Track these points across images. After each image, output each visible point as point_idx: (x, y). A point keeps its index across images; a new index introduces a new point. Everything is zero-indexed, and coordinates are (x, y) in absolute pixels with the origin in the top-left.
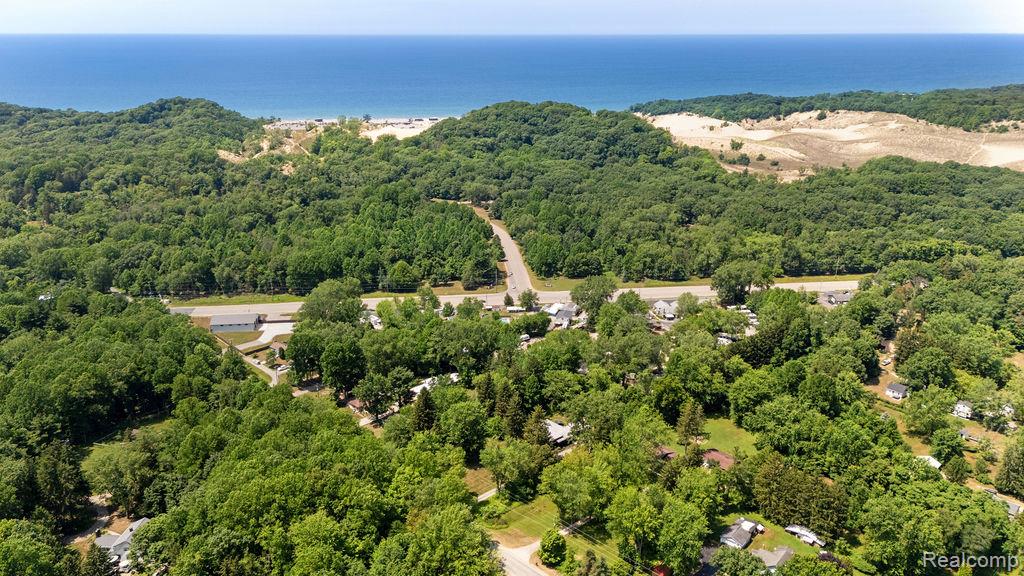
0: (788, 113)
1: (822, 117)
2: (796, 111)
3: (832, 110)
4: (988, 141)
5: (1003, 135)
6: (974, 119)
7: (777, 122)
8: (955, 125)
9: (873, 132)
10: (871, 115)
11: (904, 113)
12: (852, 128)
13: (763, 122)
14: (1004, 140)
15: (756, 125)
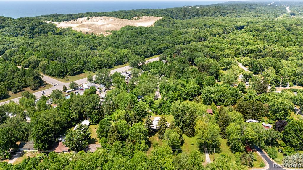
0: (77, 18)
1: (88, 19)
2: (79, 17)
3: (91, 17)
4: (136, 22)
5: (139, 20)
6: (129, 17)
7: (74, 21)
8: (126, 18)
9: (106, 22)
10: (103, 17)
11: (111, 16)
12: (100, 21)
13: (69, 22)
14: (139, 21)
15: (68, 23)
